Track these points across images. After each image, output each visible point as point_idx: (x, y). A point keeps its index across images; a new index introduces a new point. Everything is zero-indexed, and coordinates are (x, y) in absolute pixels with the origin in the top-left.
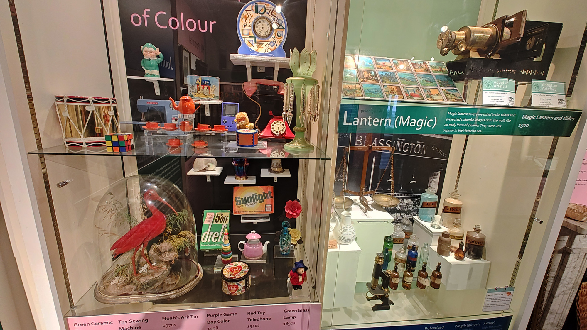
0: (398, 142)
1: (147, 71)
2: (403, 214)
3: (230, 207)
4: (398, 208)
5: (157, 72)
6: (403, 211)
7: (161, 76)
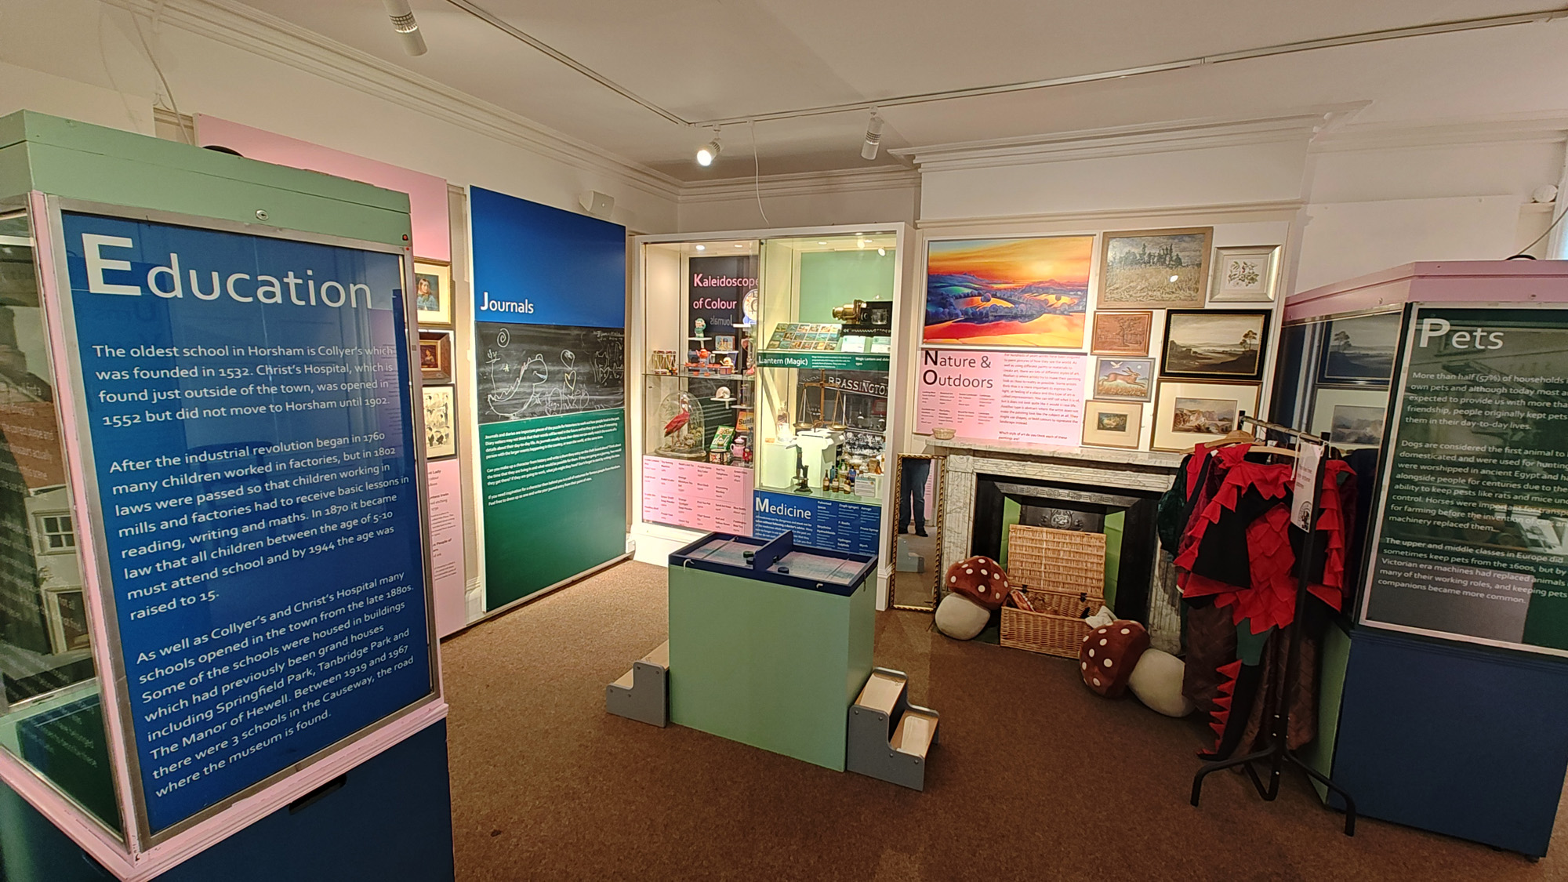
0: (864, 384)
1: (697, 335)
2: (875, 451)
3: (734, 425)
4: (870, 445)
5: (702, 335)
6: (876, 448)
7: (705, 337)
